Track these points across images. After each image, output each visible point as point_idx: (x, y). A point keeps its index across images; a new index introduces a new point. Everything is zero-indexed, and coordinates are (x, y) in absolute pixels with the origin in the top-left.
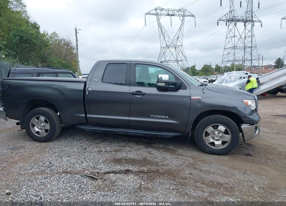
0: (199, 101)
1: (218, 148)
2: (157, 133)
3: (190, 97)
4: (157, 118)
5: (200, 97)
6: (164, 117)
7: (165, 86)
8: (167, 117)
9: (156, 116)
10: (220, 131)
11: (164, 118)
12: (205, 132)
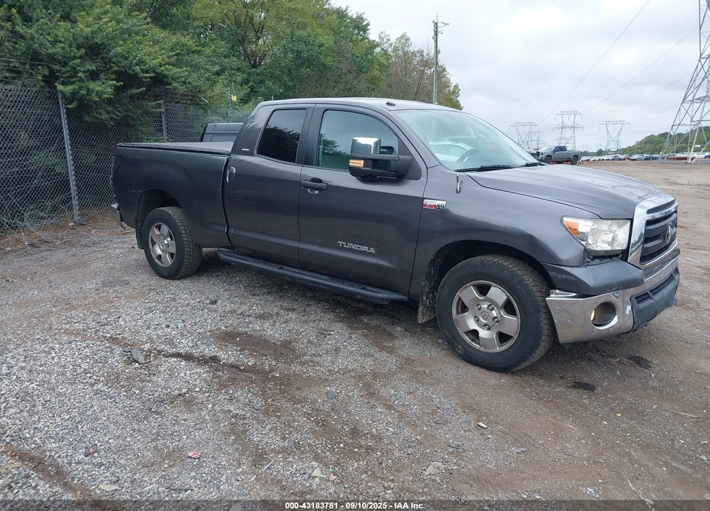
0: (441, 212)
1: (488, 351)
2: (353, 287)
3: (423, 199)
4: (351, 250)
5: (444, 203)
6: (365, 248)
7: (365, 169)
8: (372, 250)
9: (350, 245)
10: (492, 304)
11: (364, 253)
12: (456, 299)
